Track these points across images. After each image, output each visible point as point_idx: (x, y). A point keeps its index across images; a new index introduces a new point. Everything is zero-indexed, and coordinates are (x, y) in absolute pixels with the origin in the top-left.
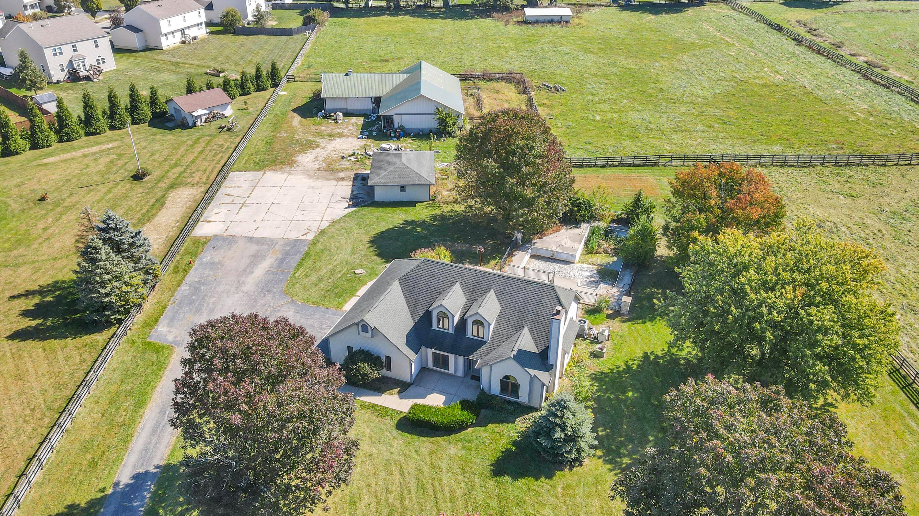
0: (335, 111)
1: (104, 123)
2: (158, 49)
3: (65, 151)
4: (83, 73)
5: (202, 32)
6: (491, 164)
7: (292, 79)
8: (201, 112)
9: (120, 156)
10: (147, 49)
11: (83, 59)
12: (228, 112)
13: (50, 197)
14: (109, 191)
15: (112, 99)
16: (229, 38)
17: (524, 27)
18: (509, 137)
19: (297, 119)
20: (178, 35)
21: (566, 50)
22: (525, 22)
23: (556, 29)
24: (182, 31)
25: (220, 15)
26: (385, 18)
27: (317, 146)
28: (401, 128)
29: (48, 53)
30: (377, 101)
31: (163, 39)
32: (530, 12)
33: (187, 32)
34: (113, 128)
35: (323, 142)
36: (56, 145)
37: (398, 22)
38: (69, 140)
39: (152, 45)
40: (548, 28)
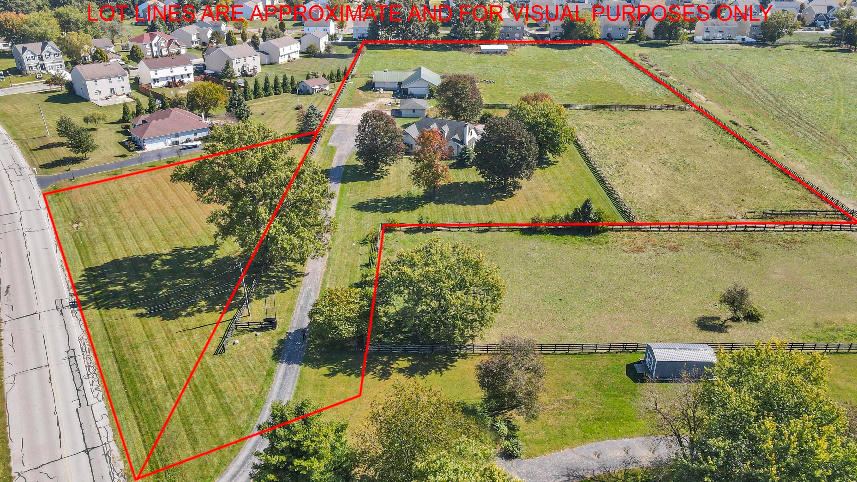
0: (379, 88)
1: (272, 91)
2: (277, 64)
3: (259, 101)
4: (249, 73)
5: (297, 56)
6: (449, 94)
7: (354, 77)
8: (316, 87)
9: (285, 103)
10: (271, 64)
11: (248, 65)
12: (327, 88)
13: (265, 114)
14: (288, 113)
15: (276, 80)
16: (312, 60)
17: (480, 55)
18: (456, 84)
19: (361, 92)
20: (287, 56)
21: (500, 66)
22: (481, 53)
23: (498, 56)
24: (289, 54)
25: (306, 47)
26: (398, 50)
27: (373, 101)
28: (412, 94)
29: (234, 62)
30: (400, 84)
31: (280, 58)
32: (484, 47)
33: (291, 55)
34: (276, 94)
35: (376, 99)
36: (253, 99)
37: (407, 52)
38: (259, 98)
39: (273, 61)
40: (494, 56)
